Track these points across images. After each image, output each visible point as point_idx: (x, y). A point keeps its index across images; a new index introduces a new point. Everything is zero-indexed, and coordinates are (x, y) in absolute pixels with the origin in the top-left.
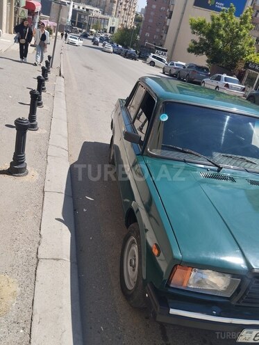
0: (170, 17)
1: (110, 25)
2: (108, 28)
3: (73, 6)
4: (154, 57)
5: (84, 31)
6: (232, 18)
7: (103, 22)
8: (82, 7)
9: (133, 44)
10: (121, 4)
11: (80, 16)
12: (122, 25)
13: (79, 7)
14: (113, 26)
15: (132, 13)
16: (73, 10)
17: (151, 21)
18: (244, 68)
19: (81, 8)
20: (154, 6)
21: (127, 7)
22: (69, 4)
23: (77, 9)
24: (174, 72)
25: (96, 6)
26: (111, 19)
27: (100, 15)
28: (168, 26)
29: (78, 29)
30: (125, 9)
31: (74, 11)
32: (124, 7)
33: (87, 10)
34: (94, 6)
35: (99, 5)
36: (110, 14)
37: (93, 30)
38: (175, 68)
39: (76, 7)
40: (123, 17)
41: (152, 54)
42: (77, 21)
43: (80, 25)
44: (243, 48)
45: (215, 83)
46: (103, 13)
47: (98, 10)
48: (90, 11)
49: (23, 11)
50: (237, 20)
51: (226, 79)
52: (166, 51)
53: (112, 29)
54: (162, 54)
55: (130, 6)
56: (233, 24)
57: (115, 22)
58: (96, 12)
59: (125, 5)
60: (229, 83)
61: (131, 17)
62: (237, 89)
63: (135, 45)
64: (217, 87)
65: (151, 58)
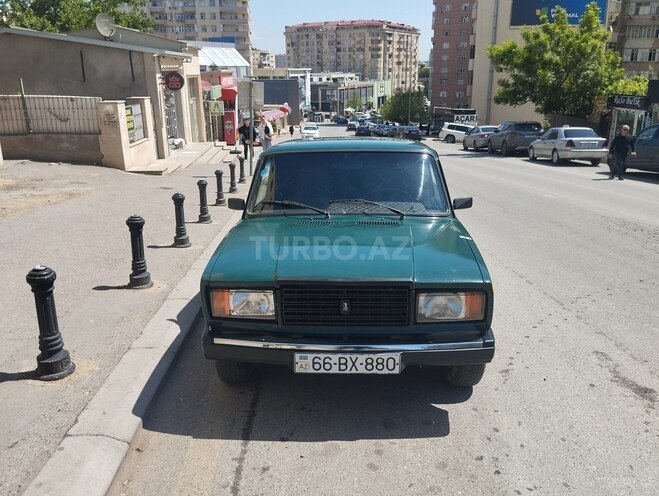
0: (472, 56)
1: (377, 93)
2: (374, 100)
3: (311, 80)
4: (450, 127)
5: (333, 114)
6: (563, 29)
7: (363, 91)
8: (325, 77)
9: (413, 115)
10: (390, 56)
11: (324, 92)
12: (398, 89)
13: (320, 80)
14: (382, 94)
15: (413, 66)
16: (311, 86)
17: (445, 70)
18: (608, 107)
19: (324, 80)
20: (446, 46)
21: (402, 58)
22: (303, 77)
23: (319, 83)
24: (480, 143)
25: (350, 71)
26: (376, 85)
27: (357, 83)
28: (472, 71)
29: (324, 114)
30: (399, 63)
31: (314, 88)
32: (396, 60)
33: (335, 80)
34: (344, 71)
35: (354, 67)
36: (374, 76)
37: (350, 109)
38: (483, 136)
39: (316, 80)
40: (398, 76)
41: (447, 124)
42: (320, 101)
43: (326, 107)
44: (597, 74)
45: (550, 145)
46: (363, 79)
47: (353, 75)
48: (340, 81)
49: (216, 105)
50: (575, 29)
51: (567, 134)
52: (474, 112)
53: (382, 99)
54: (467, 119)
55: (406, 56)
56: (568, 37)
57: (384, 88)
58: (350, 80)
59: (398, 56)
60: (573, 139)
61: (413, 73)
62: (593, 146)
63: (417, 116)
64: (555, 150)
65: (446, 130)
